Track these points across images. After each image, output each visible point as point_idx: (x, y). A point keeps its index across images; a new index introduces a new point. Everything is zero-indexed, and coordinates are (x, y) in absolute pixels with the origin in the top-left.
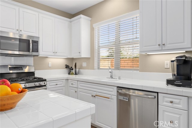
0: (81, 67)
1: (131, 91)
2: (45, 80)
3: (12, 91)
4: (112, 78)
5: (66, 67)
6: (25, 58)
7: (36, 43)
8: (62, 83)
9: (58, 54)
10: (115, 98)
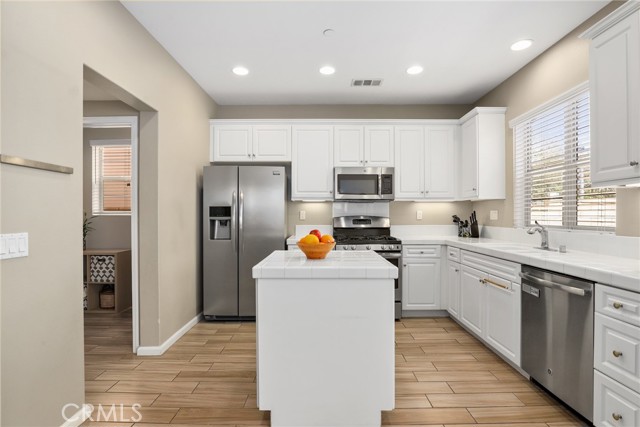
0: (488, 222)
1: (546, 275)
2: (400, 242)
3: (320, 241)
4: (547, 248)
5: (454, 221)
6: (371, 205)
7: (388, 179)
8: (433, 250)
9: (430, 195)
10: (517, 287)
